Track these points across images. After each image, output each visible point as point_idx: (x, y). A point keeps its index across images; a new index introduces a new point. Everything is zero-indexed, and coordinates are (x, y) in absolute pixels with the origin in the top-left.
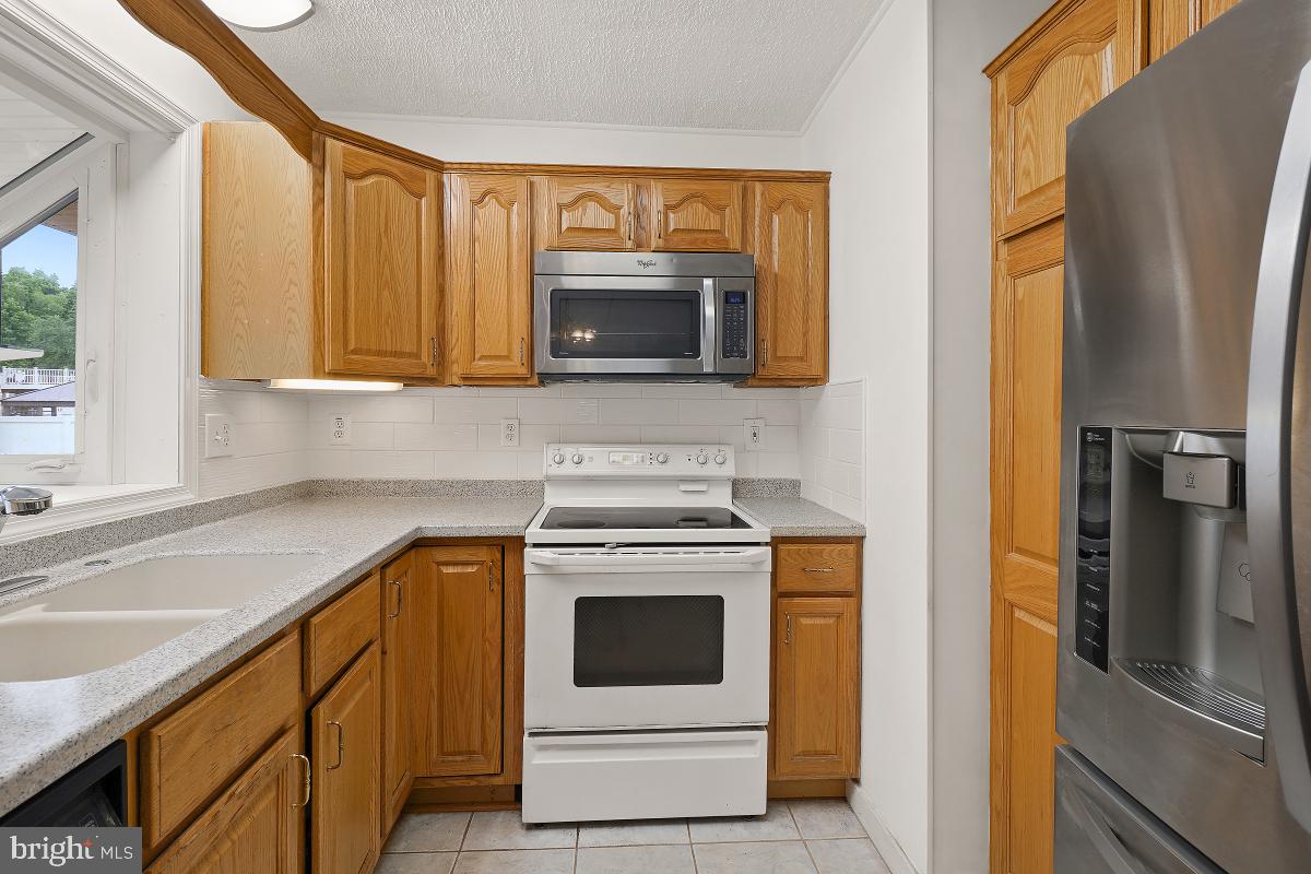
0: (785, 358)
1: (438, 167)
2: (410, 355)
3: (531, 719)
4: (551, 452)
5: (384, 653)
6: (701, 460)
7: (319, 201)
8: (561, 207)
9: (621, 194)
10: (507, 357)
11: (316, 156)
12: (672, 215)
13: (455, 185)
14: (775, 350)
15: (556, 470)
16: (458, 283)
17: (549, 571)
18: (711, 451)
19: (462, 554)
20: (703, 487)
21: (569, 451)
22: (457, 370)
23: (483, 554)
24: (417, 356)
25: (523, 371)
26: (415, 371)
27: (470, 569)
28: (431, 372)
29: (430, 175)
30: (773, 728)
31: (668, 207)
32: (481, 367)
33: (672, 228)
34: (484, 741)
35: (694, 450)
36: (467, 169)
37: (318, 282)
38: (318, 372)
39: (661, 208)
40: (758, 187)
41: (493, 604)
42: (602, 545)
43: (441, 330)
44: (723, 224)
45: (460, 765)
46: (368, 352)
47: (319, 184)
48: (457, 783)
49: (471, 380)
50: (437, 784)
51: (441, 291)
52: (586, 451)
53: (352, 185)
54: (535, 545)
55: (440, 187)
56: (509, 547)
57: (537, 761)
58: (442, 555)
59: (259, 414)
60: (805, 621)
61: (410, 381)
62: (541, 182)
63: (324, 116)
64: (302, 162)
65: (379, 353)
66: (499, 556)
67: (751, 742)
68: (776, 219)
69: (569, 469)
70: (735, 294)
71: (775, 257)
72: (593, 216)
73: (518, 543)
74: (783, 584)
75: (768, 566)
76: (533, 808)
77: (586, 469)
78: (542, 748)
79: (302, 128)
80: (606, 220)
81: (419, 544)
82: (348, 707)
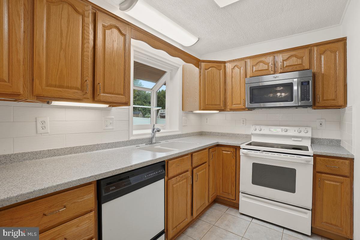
0: (327, 100)
1: (224, 63)
2: (218, 105)
3: (241, 189)
4: (253, 128)
5: (209, 166)
6: (299, 131)
7: (200, 76)
8: (253, 66)
9: (270, 59)
10: (240, 104)
11: (200, 67)
12: (285, 62)
13: (228, 65)
14: (323, 97)
15: (254, 132)
16: (229, 87)
17: (246, 155)
18: (302, 129)
19: (227, 149)
20: (300, 139)
21: (258, 127)
22: (229, 108)
23: (232, 150)
24: (220, 105)
25: (244, 107)
26: (219, 108)
27: (229, 153)
28: (223, 108)
29: (222, 65)
30: (314, 211)
31: (283, 61)
32: (234, 107)
33: (285, 66)
34: (231, 192)
35: (297, 129)
36: (230, 61)
37: (200, 91)
38: (200, 109)
39: (282, 61)
40: (315, 48)
41: (234, 161)
42: (260, 151)
43: (225, 99)
44: (302, 62)
45: (226, 195)
46: (210, 105)
47: (200, 72)
48: (226, 199)
49: (231, 110)
50: (222, 198)
51: (225, 90)
52: (263, 127)
53: (206, 71)
54: (243, 149)
55: (225, 66)
56: (237, 148)
57: (243, 199)
58: (223, 149)
59: (192, 117)
60: (326, 182)
61: (220, 110)
62: (248, 61)
63: (201, 59)
64: (198, 68)
65: (212, 105)
66: (235, 150)
67: (306, 213)
68: (323, 57)
69: (258, 132)
70: (305, 82)
71: (323, 69)
72: (262, 66)
73: (239, 148)
74: (318, 169)
75: (312, 163)
76: (241, 210)
77: (262, 132)
78: (244, 197)
79: (197, 62)
80: (266, 67)
81: (218, 145)
82: (200, 173)
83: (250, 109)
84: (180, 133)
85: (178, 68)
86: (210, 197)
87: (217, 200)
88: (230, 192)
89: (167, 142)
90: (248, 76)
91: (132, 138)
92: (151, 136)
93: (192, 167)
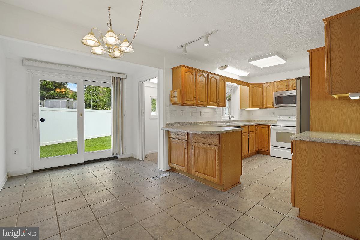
1: (263, 84)
3: (271, 144)
4: (278, 117)
5: (255, 133)
7: (250, 91)
8: (277, 86)
9: (286, 83)
10: (271, 105)
11: (249, 87)
13: (264, 85)
15: (279, 119)
16: (265, 96)
17: (273, 129)
19: (264, 126)
21: (281, 116)
23: (266, 127)
24: (260, 105)
25: (272, 107)
26: (260, 107)
28: (262, 107)
31: (292, 84)
32: (268, 106)
33: (293, 87)
36: (266, 83)
38: (250, 108)
41: (267, 132)
42: (279, 126)
43: (263, 102)
45: (263, 149)
46: (255, 105)
47: (250, 89)
49: (266, 108)
50: (261, 150)
51: (263, 98)
52: (284, 116)
53: (253, 89)
54: (272, 126)
55: (263, 86)
58: (262, 126)
59: (244, 112)
62: (275, 83)
63: (251, 83)
66: (268, 127)
69: (281, 119)
72: (282, 86)
73: (270, 125)
76: (271, 155)
77: (283, 119)
78: (272, 148)
79: (248, 85)
80: (284, 87)
81: (259, 125)
82: (252, 135)
83: (276, 107)
84: (239, 120)
85: (238, 88)
86: (256, 148)
87: (258, 152)
88: (266, 147)
90: (275, 91)
91: (222, 120)
92: (228, 120)
93: (249, 131)
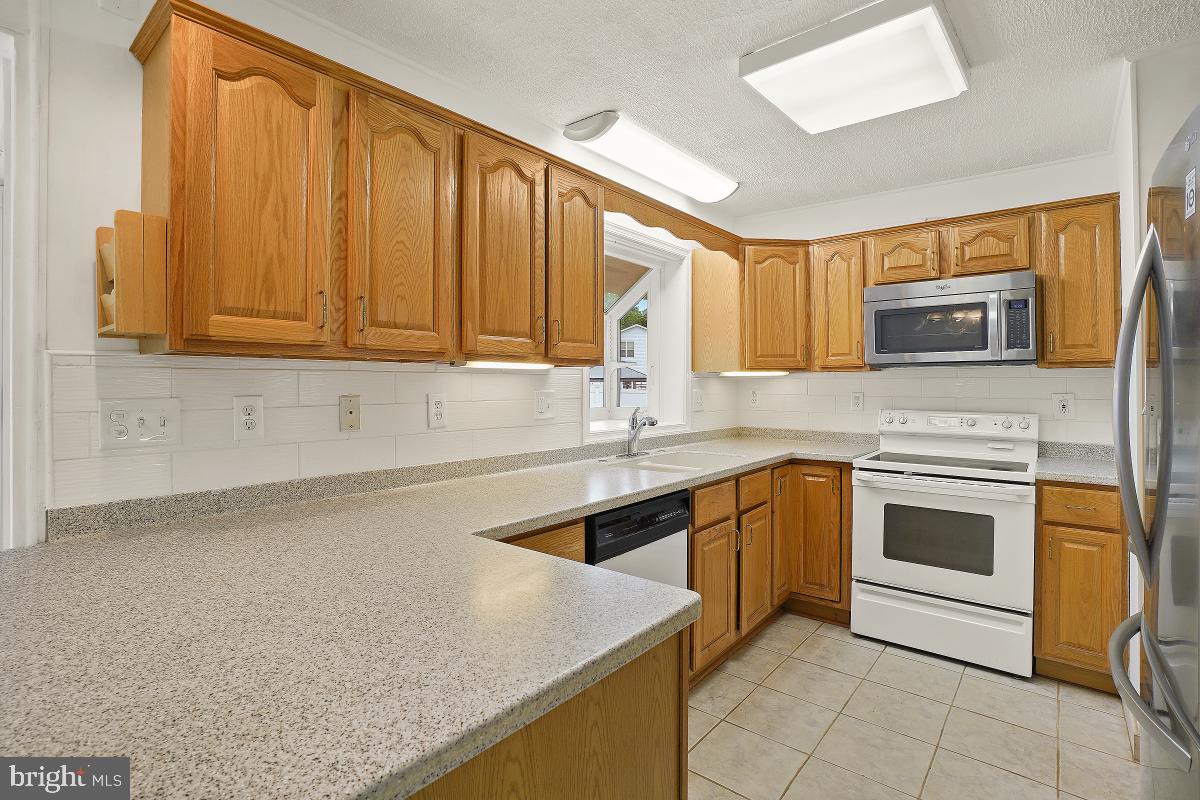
0: (1074, 346)
1: (806, 244)
2: (790, 356)
3: (856, 572)
4: (883, 416)
5: (773, 512)
6: (1006, 425)
7: (742, 279)
8: (883, 256)
9: (928, 238)
10: (849, 354)
11: (741, 256)
12: (966, 248)
13: (815, 250)
14: (1063, 338)
15: (887, 428)
16: (819, 311)
17: (868, 485)
18: (1015, 419)
19: (818, 470)
20: (1010, 446)
21: (897, 415)
22: (818, 363)
23: (829, 472)
24: (795, 356)
25: (860, 362)
26: (792, 365)
27: (821, 480)
28: (803, 365)
29: (801, 251)
30: (1037, 616)
31: (963, 244)
32: (832, 360)
33: (967, 258)
34: (830, 581)
35: (1001, 418)
36: (821, 242)
37: (742, 320)
38: (742, 368)
39: (959, 246)
40: (1043, 217)
41: (835, 502)
42: (902, 473)
43: (809, 340)
44: (1011, 247)
45: (815, 591)
46: (767, 356)
47: (742, 271)
48: (814, 601)
49: (825, 368)
50: (803, 598)
51: (808, 316)
52: (911, 415)
53: (759, 266)
54: (861, 469)
55: (807, 254)
56: (844, 468)
57: (859, 597)
58: (806, 469)
59: (715, 389)
60: (1069, 545)
61: (795, 370)
62: (871, 242)
63: (745, 235)
64: (736, 261)
65: (773, 356)
66: (838, 474)
67: (1020, 624)
68: (1062, 238)
69: (896, 427)
70: (1017, 302)
71: (1062, 267)
72: (906, 257)
73: (849, 467)
74: (1047, 515)
75: (1032, 500)
76: (857, 626)
77: (909, 428)
78: (863, 591)
79: (734, 246)
80: (916, 259)
81: (793, 462)
82: (755, 524)
83: (876, 367)
84: (687, 430)
85: (682, 259)
86: (777, 592)
87: (790, 606)
88: (825, 582)
89: (662, 453)
90: (871, 283)
91: (588, 441)
92: (626, 437)
93: (737, 507)
